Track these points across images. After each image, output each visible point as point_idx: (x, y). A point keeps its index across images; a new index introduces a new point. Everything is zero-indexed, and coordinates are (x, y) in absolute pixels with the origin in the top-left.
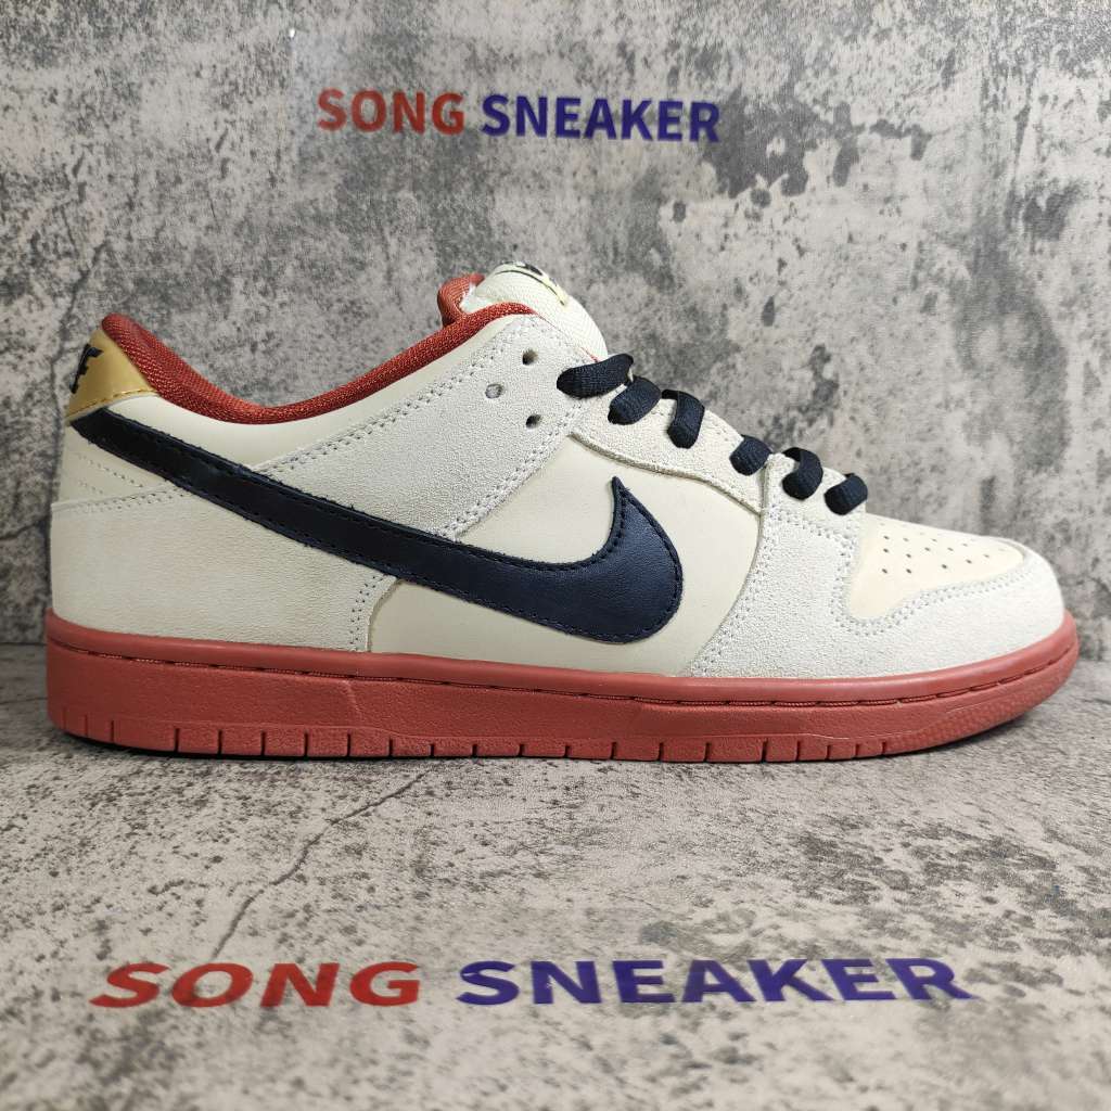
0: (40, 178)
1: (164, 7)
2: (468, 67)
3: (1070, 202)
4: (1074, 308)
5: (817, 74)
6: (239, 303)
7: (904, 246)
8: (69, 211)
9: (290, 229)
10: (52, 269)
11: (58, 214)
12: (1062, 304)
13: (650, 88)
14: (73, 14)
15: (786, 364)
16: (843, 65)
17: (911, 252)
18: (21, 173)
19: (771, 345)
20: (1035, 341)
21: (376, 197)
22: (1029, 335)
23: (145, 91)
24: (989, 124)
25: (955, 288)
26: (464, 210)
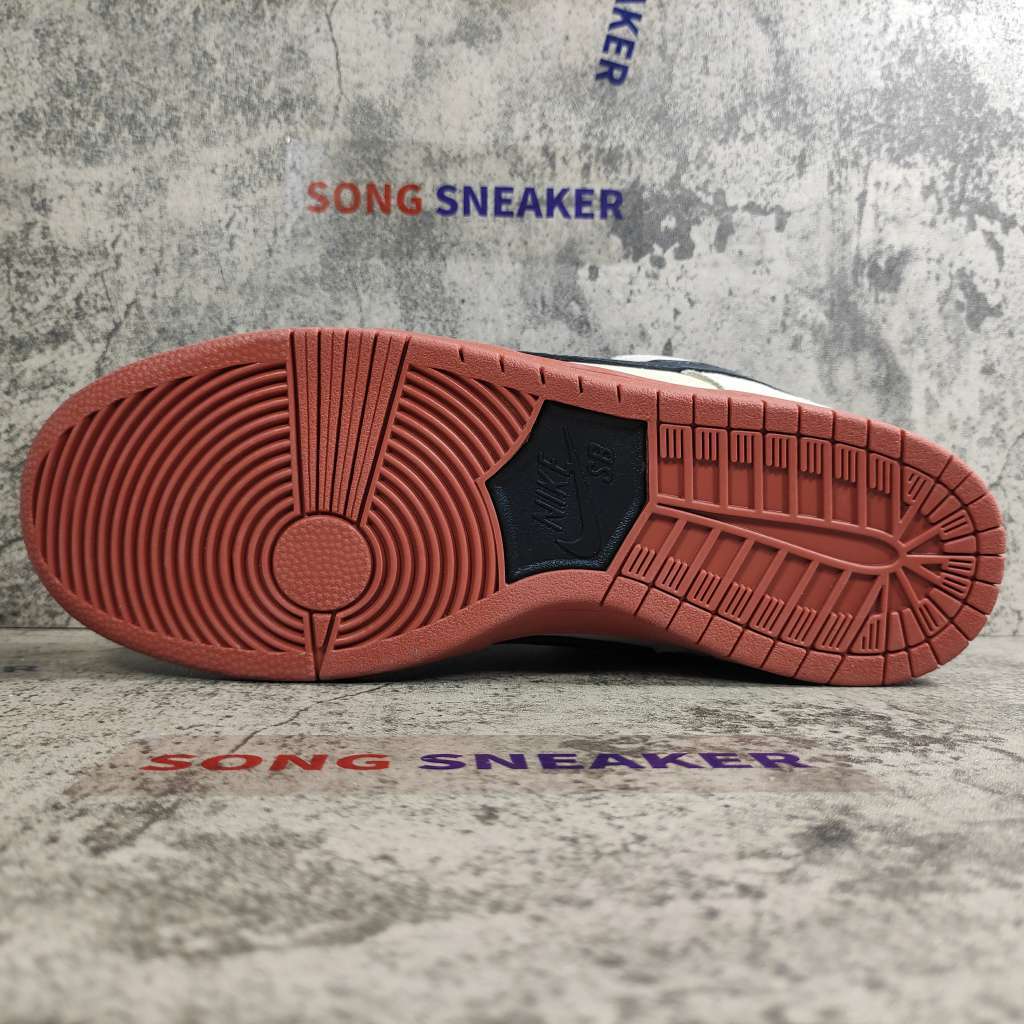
1: (188, 121)
2: (425, 165)
3: (905, 263)
4: (913, 345)
5: (698, 168)
7: (773, 298)
8: (108, 275)
9: (283, 288)
10: (92, 320)
11: (99, 278)
12: (904, 342)
13: (568, 179)
14: (117, 127)
16: (719, 160)
17: (780, 303)
18: (70, 247)
20: (883, 372)
21: (352, 263)
22: (879, 367)
23: (171, 185)
24: (836, 204)
25: (816, 330)
26: (422, 273)
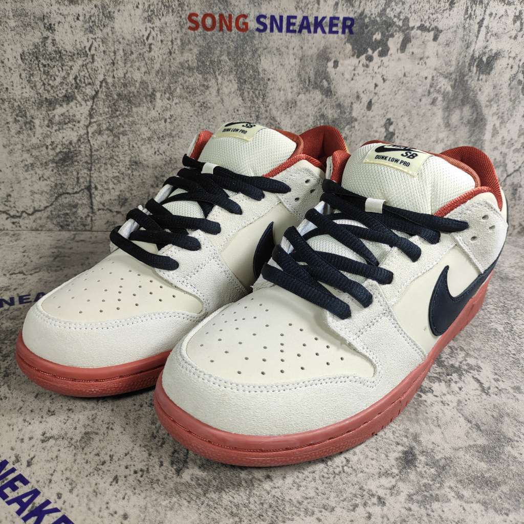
0: (76, 52)
2: (250, 3)
3: (496, 59)
4: (492, 103)
5: (396, 4)
6: (159, 103)
7: (426, 78)
8: (89, 66)
9: (178, 73)
10: (84, 90)
11: (84, 67)
12: (488, 101)
13: (326, 11)
15: (375, 126)
17: (429, 80)
18: (68, 50)
19: (369, 118)
20: (475, 116)
21: (212, 59)
22: (473, 113)
23: (116, 15)
24: (467, 26)
25: (445, 95)
26: (248, 64)
